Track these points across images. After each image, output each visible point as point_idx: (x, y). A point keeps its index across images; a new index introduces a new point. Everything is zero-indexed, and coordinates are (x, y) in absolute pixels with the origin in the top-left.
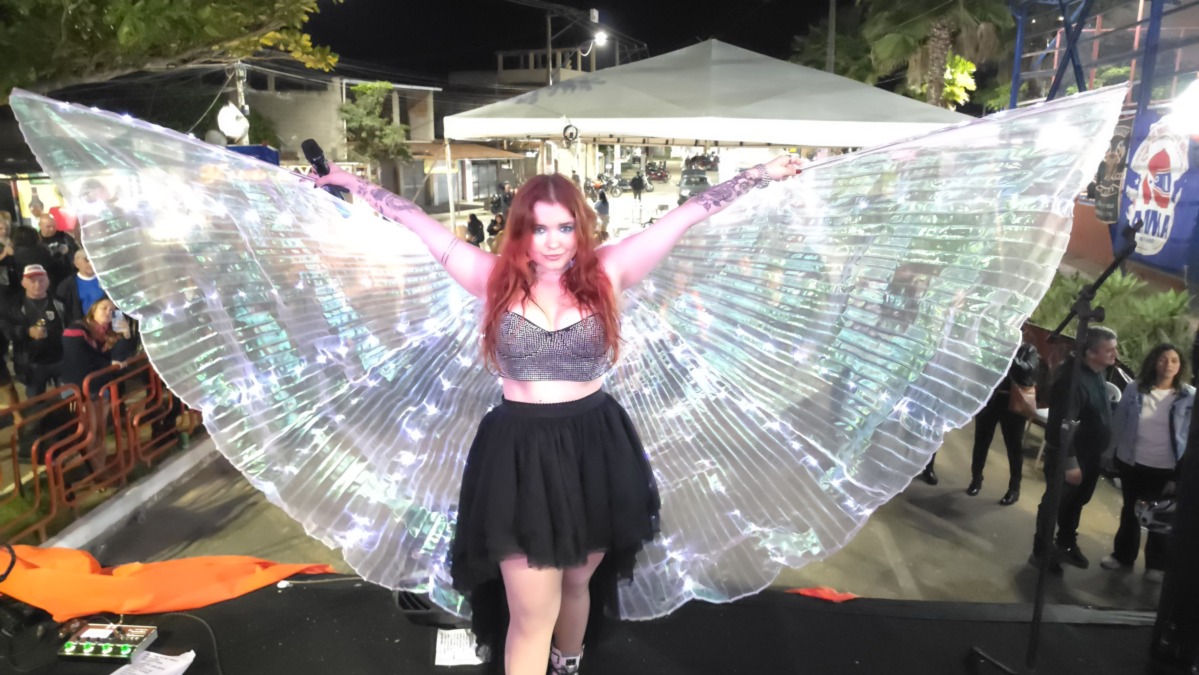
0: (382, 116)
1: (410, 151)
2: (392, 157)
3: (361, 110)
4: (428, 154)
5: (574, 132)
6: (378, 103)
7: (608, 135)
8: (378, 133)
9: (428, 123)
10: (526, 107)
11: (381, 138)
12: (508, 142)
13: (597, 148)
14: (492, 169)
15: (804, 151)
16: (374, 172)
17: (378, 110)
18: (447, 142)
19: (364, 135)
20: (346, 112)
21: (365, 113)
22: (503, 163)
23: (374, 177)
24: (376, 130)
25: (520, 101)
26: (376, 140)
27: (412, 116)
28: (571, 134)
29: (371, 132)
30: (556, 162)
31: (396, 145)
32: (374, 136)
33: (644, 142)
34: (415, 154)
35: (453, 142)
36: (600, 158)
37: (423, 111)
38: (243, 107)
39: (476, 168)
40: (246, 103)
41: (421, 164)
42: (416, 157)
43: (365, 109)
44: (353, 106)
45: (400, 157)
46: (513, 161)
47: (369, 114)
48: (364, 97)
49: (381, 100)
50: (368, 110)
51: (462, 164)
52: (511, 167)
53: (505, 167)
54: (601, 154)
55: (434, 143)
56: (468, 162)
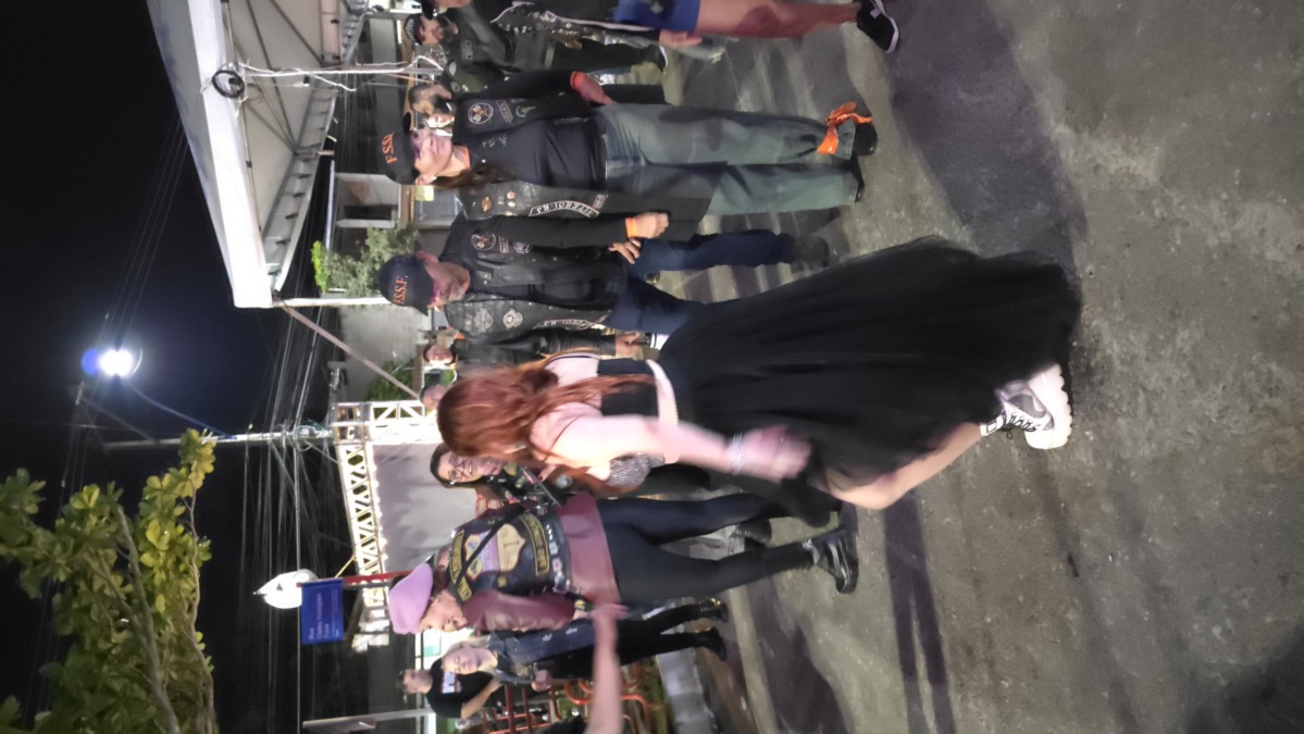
0: (358, 258)
4: (410, 194)
5: (224, 76)
6: (341, 261)
17: (350, 261)
21: (353, 279)
28: (231, 81)
37: (363, 186)
47: (355, 275)
49: (336, 257)
50: (348, 274)
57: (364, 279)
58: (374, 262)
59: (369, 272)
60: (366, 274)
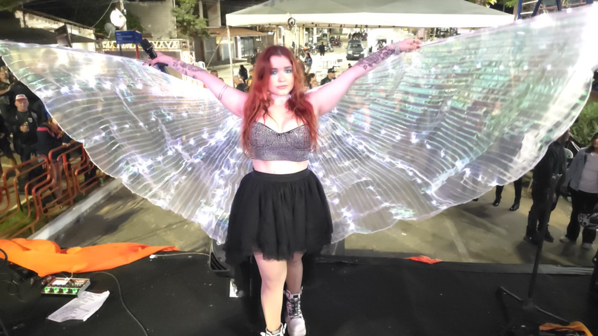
0: (194, 14)
1: (209, 32)
2: (200, 35)
3: (183, 11)
4: (219, 34)
5: (293, 21)
6: (191, 7)
7: (311, 22)
8: (192, 23)
9: (218, 17)
10: (269, 8)
11: (194, 25)
12: (259, 27)
13: (305, 29)
14: (251, 41)
15: (411, 30)
16: (191, 44)
17: (192, 11)
18: (228, 28)
19: (185, 24)
20: (176, 12)
21: (185, 12)
22: (256, 38)
23: (191, 47)
24: (191, 21)
25: (266, 5)
26: (191, 27)
27: (209, 14)
28: (292, 22)
29: (189, 23)
30: (284, 37)
31: (202, 29)
32: (190, 25)
33: (329, 26)
34: (212, 34)
35: (231, 27)
36: (306, 34)
37: (215, 11)
38: (123, 10)
39: (243, 41)
40: (125, 8)
41: (215, 39)
42: (212, 36)
43: (185, 10)
44: (179, 9)
45: (204, 36)
46: (262, 37)
47: (187, 13)
48: (184, 4)
49: (193, 5)
50: (187, 11)
51: (236, 38)
52: (261, 40)
53: (258, 40)
54: (307, 33)
55: (221, 28)
56: (238, 38)
57: (187, 17)
58: (194, 21)
59: (190, 19)
60: (189, 18)
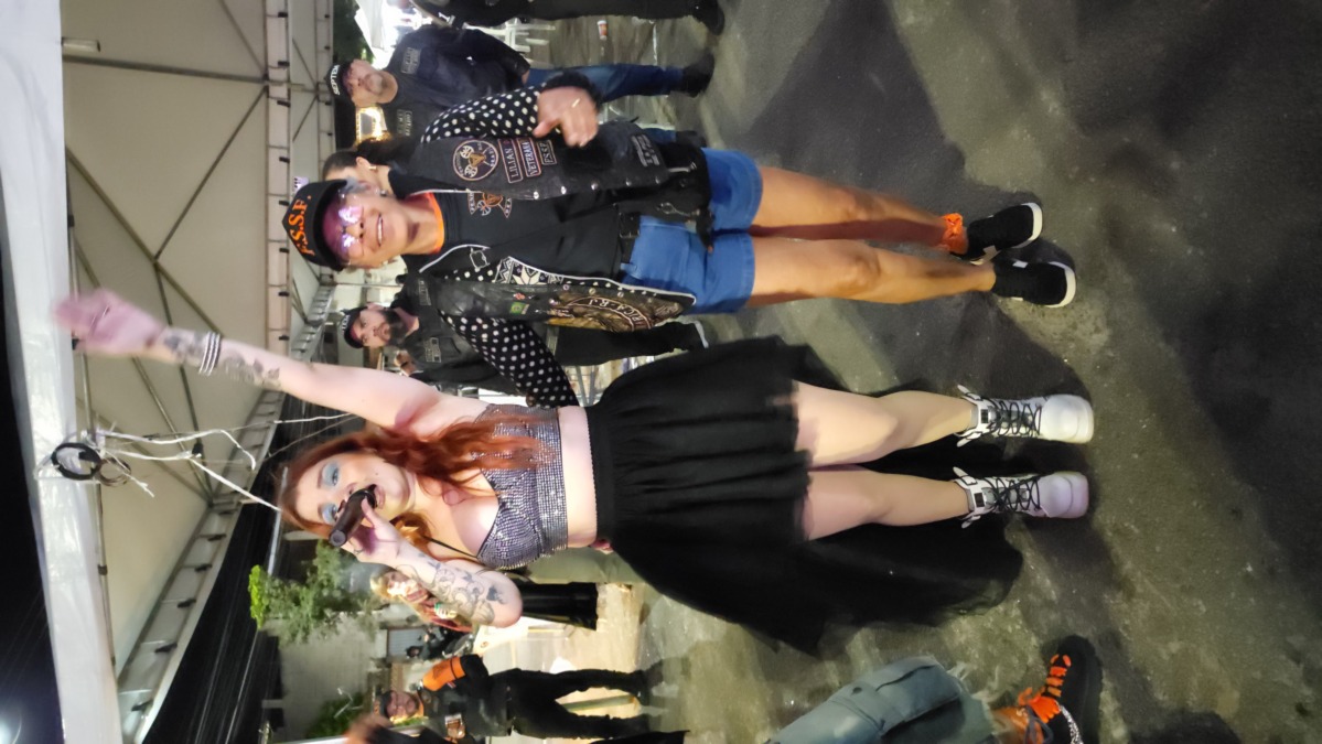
8: (325, 593)
24: (320, 594)
58: (322, 586)
